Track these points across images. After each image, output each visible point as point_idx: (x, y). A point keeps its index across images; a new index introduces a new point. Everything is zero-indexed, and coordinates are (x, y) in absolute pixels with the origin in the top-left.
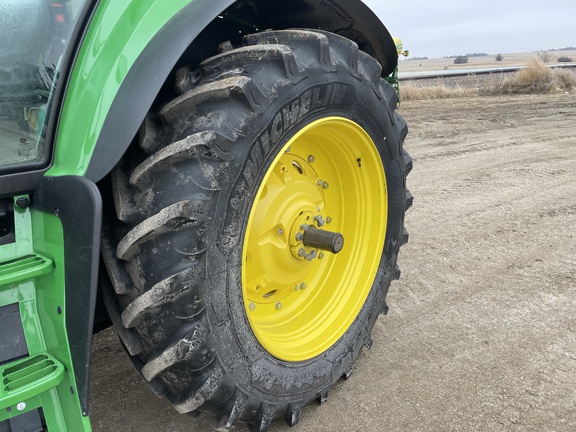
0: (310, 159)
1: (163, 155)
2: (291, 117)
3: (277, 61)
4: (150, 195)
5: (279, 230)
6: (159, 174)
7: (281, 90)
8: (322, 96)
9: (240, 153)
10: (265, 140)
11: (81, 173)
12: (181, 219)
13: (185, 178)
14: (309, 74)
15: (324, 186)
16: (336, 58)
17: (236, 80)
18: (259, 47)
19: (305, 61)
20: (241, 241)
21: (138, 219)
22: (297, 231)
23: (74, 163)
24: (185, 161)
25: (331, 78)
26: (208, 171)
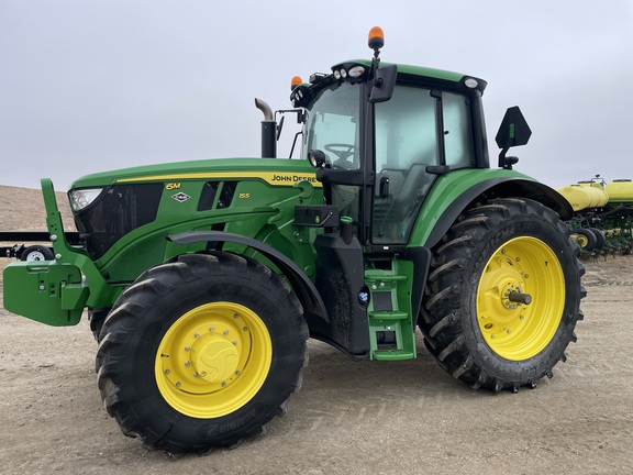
0: (517, 260)
1: (451, 243)
2: (505, 234)
3: (501, 212)
4: (444, 257)
5: (496, 290)
6: (448, 250)
7: (501, 222)
8: (521, 226)
9: (481, 245)
10: (492, 242)
11: (422, 245)
12: (456, 266)
13: (459, 252)
14: (515, 217)
15: (526, 276)
16: (530, 210)
17: (483, 218)
18: (493, 206)
19: (514, 212)
20: (478, 282)
21: (439, 266)
22: (505, 291)
23: (420, 242)
24: (460, 245)
25: (527, 219)
26: (468, 250)
